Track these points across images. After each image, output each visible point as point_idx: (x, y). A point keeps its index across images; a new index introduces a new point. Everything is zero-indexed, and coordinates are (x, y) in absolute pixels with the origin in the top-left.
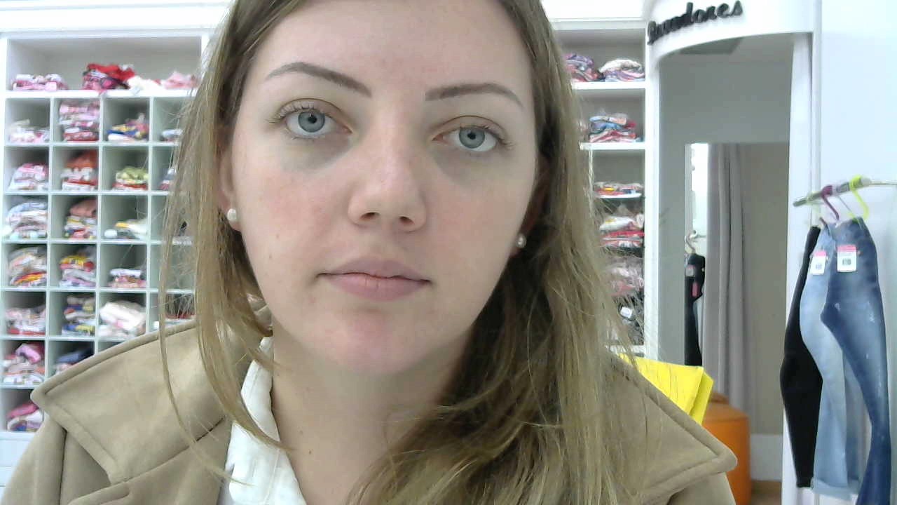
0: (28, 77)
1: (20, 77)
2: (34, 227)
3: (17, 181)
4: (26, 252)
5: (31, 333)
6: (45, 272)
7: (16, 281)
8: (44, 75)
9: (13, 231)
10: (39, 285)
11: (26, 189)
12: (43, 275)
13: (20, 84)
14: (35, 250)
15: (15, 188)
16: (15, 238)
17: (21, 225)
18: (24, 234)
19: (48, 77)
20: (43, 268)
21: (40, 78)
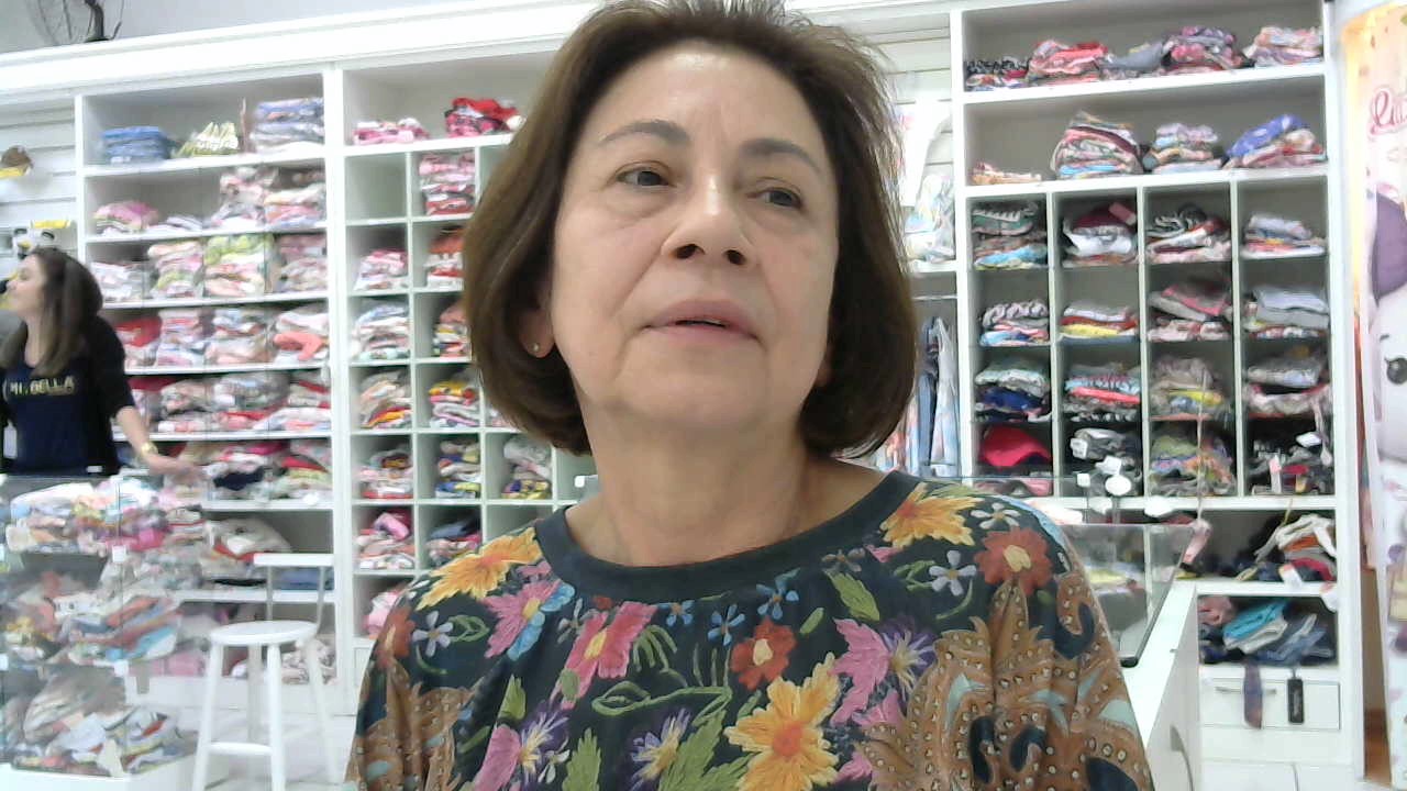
0: (373, 125)
1: (363, 125)
2: (390, 342)
3: (364, 275)
4: (382, 380)
5: (393, 496)
6: (407, 407)
7: (370, 420)
8: (395, 120)
9: (364, 349)
10: (402, 426)
11: (377, 287)
12: (407, 412)
13: (363, 135)
14: (394, 376)
15: (362, 287)
16: (366, 359)
17: (373, 339)
18: (379, 352)
19: (401, 122)
20: (407, 400)
21: (391, 125)
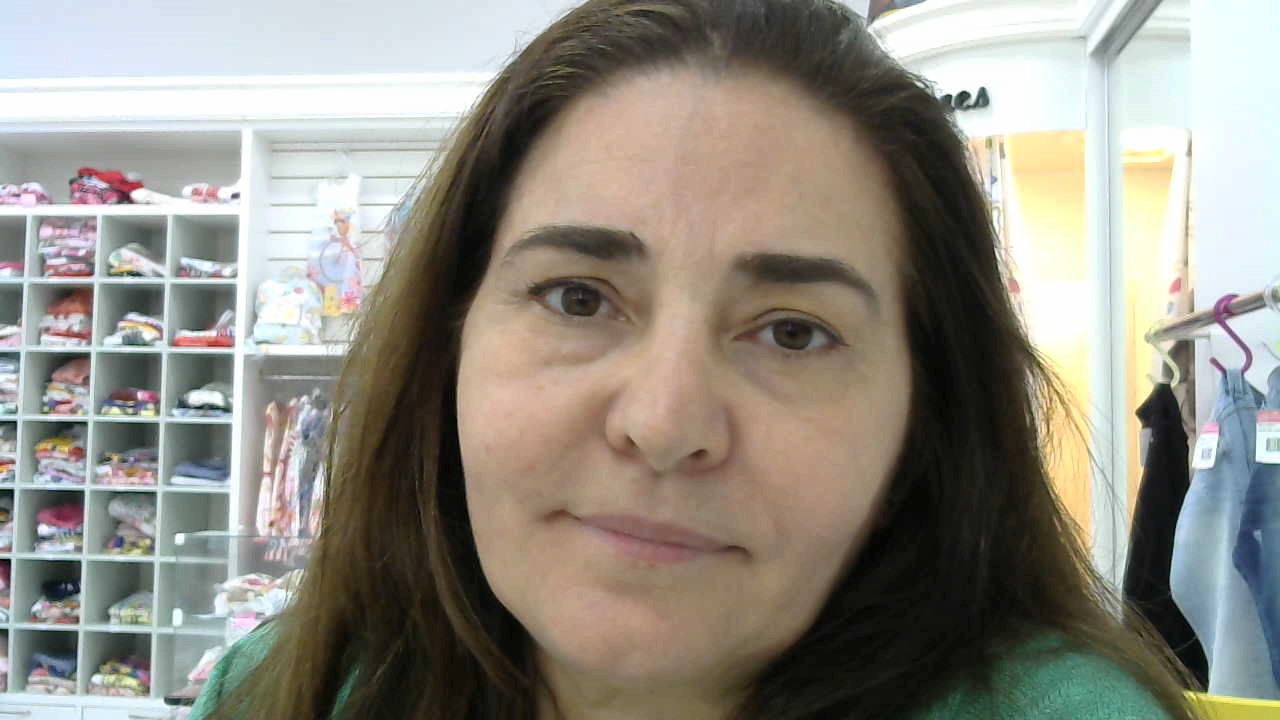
6: (13, 462)
8: (19, 184)
10: (4, 481)
12: (11, 467)
14: (1, 431)
19: (24, 186)
20: (11, 456)
21: (14, 189)
